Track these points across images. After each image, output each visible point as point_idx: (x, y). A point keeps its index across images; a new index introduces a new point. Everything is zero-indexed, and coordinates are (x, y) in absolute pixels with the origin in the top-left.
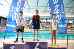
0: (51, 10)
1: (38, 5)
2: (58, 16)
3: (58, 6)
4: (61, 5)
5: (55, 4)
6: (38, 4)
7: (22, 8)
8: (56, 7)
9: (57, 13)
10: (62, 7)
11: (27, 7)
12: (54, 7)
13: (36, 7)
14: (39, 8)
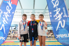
0: (51, 13)
1: (34, 8)
2: (60, 22)
3: (60, 9)
4: (64, 8)
5: (56, 7)
6: (34, 6)
7: (13, 13)
8: (57, 10)
9: (58, 18)
10: (64, 11)
11: (20, 11)
12: (54, 11)
13: (32, 11)
14: (36, 11)
